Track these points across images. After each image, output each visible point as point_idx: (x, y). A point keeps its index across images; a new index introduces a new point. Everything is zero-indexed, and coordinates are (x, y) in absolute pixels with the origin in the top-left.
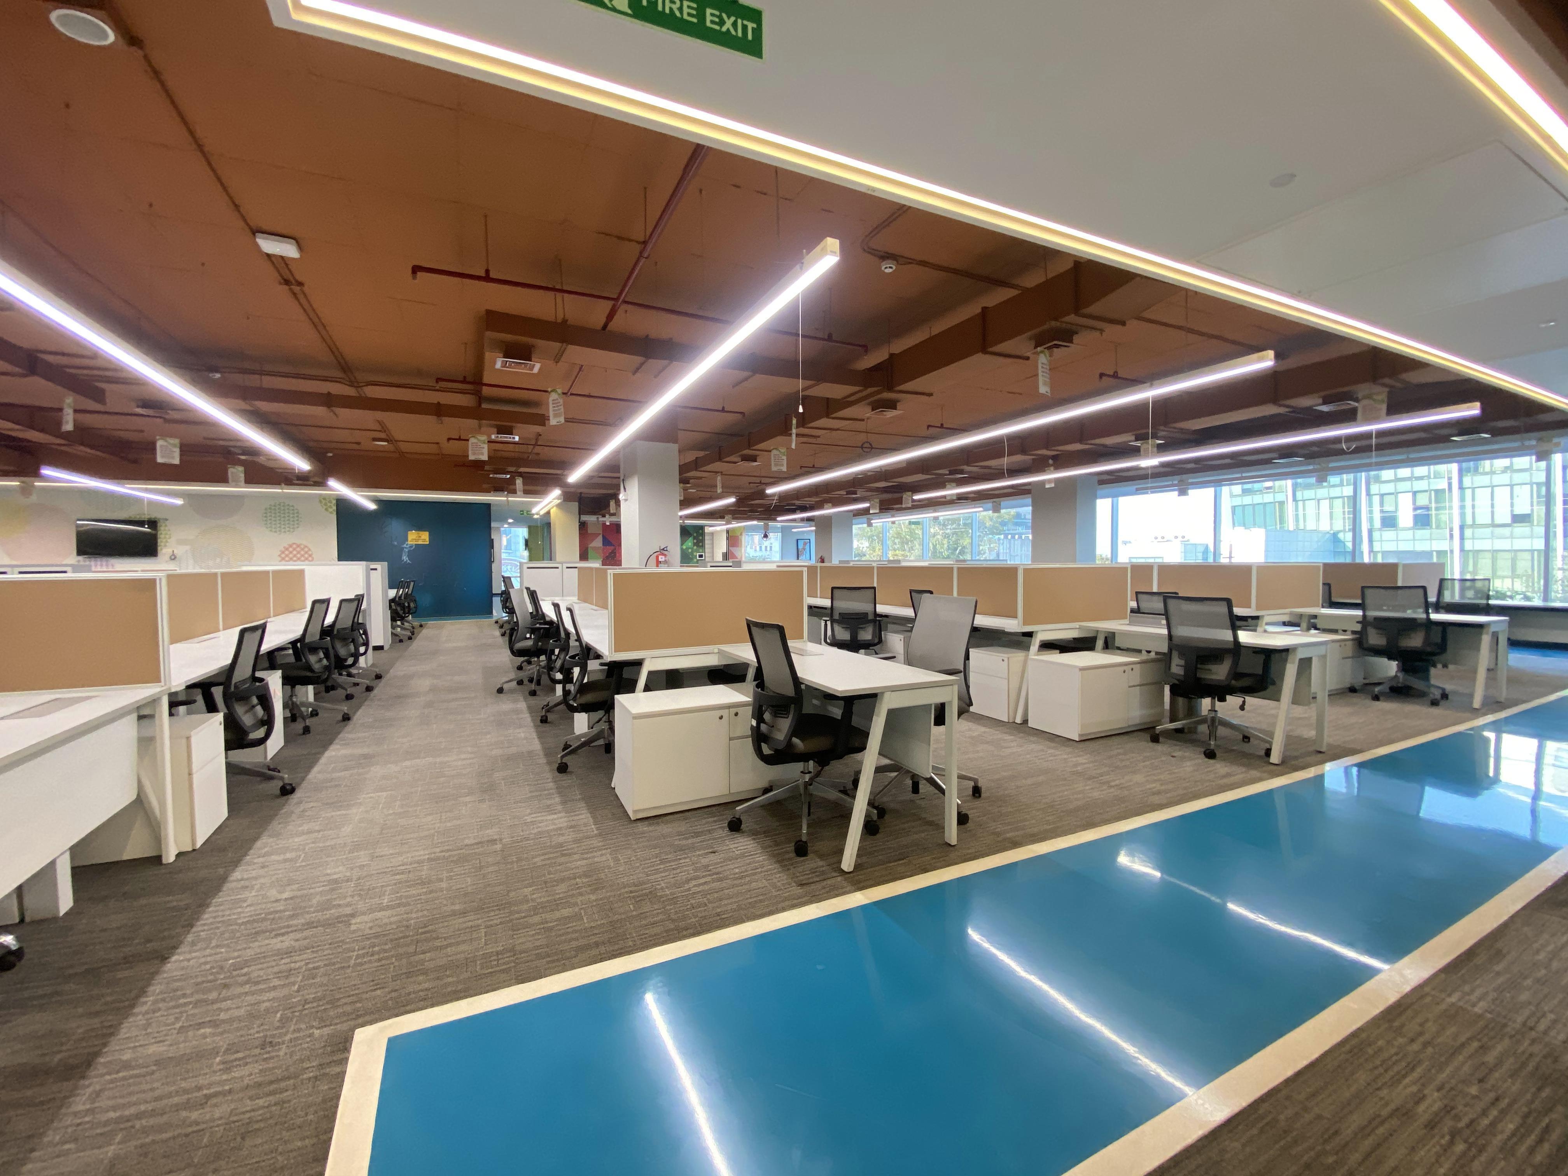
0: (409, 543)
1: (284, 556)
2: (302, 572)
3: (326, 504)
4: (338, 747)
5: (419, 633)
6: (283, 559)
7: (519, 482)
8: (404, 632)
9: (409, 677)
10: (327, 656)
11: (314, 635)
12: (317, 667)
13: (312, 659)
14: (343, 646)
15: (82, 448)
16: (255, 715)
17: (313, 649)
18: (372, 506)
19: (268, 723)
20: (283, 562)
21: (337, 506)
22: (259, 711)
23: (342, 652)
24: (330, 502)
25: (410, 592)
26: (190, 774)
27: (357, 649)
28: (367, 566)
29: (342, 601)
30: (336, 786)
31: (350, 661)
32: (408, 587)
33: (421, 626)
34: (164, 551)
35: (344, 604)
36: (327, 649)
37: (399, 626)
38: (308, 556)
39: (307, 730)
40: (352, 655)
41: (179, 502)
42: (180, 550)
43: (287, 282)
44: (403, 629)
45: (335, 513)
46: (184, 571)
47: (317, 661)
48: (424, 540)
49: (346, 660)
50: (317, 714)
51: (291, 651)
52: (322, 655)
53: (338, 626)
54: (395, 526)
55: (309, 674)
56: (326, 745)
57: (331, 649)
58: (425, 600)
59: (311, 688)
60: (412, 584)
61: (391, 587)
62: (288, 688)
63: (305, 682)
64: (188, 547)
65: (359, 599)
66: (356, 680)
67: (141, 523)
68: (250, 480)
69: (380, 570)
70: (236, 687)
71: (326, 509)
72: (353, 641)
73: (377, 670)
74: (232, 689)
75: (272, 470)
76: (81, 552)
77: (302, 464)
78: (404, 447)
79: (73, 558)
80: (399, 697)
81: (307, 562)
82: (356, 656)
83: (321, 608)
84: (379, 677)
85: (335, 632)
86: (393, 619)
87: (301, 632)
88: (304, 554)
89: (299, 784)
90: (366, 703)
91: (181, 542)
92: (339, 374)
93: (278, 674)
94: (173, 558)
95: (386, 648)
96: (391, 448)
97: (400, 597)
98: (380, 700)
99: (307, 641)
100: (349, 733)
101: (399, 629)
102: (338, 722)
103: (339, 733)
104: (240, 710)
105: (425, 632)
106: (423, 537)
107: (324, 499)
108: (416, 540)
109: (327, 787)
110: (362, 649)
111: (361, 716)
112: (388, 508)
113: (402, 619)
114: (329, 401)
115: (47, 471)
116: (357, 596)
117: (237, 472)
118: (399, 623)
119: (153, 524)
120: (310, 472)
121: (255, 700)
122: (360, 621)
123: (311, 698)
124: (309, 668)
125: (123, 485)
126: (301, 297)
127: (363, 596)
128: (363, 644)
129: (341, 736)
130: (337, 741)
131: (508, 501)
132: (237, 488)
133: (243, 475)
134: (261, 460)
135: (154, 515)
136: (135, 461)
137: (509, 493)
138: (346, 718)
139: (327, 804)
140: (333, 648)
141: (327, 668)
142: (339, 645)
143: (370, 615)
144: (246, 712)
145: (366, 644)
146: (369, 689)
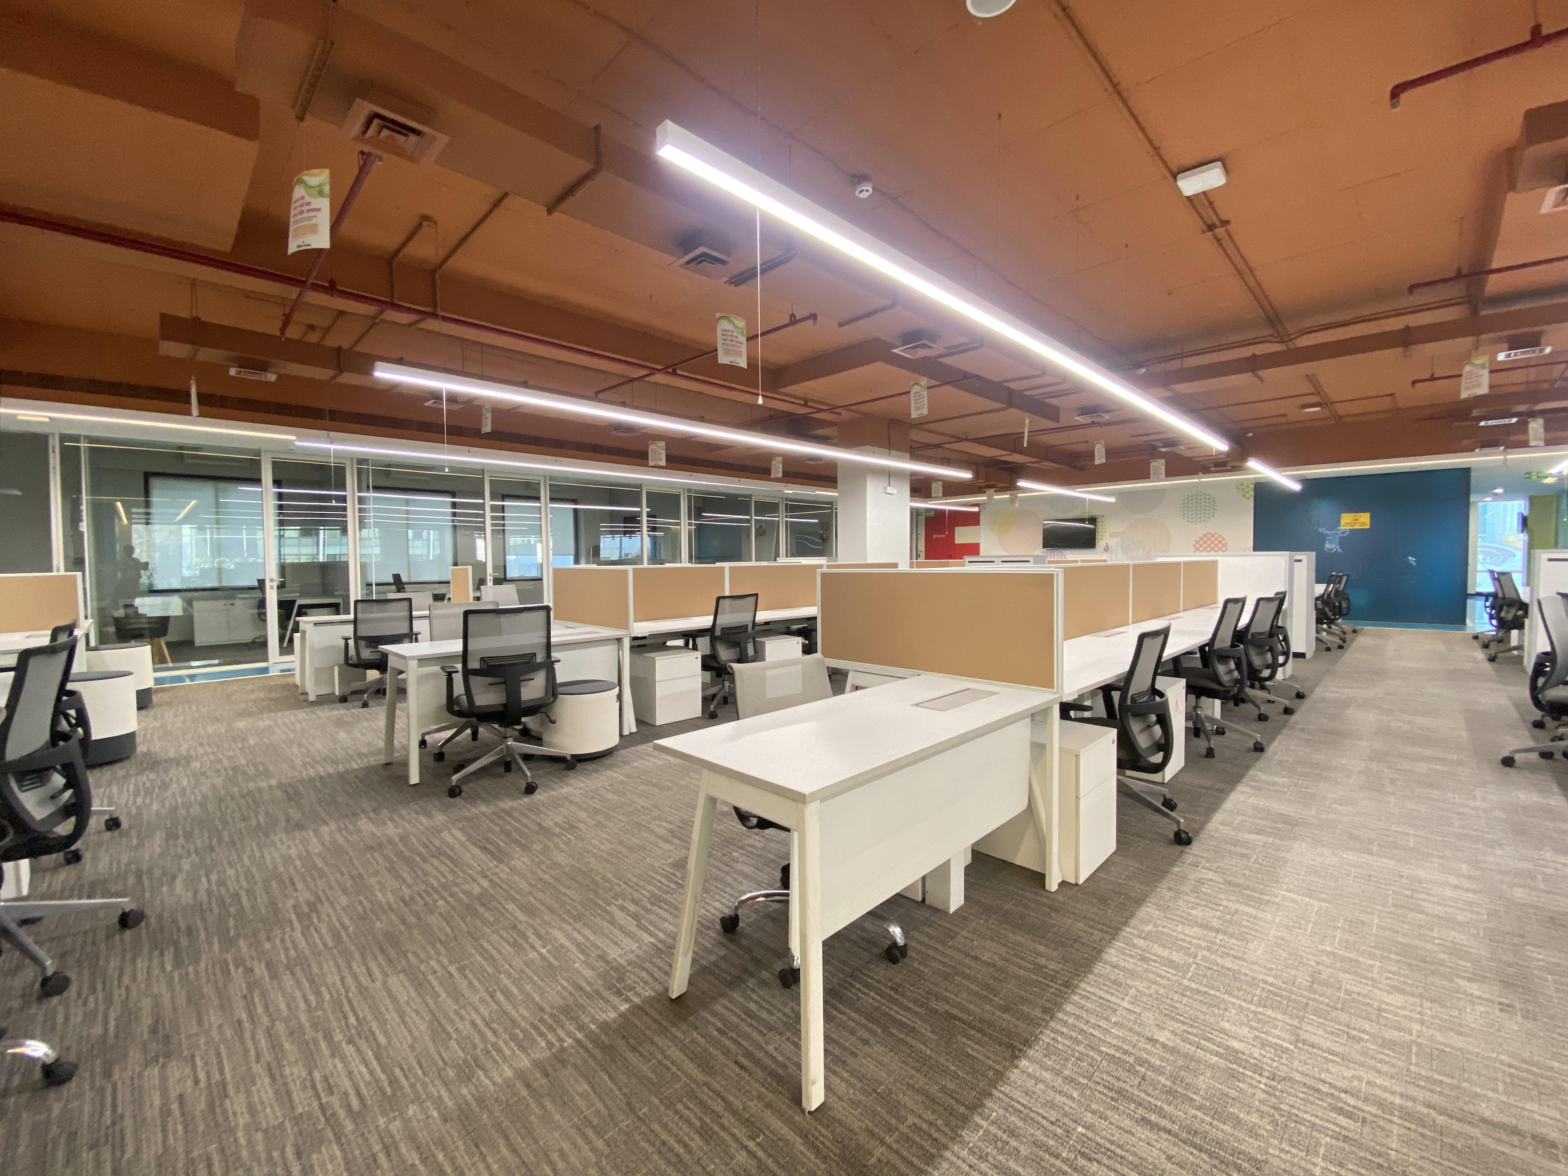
0: (1342, 528)
1: (1199, 547)
2: (1215, 563)
3: (1243, 490)
4: (1247, 789)
5: (1353, 640)
6: (1197, 549)
7: (1536, 426)
8: (1331, 638)
9: (1346, 704)
10: (1238, 667)
11: (1225, 641)
12: (1225, 678)
13: (1221, 669)
14: (1258, 654)
15: (1047, 463)
16: (1152, 736)
17: (1223, 657)
18: (1296, 487)
19: (1165, 746)
20: (1198, 553)
21: (1255, 489)
22: (1157, 730)
23: (1257, 661)
24: (1248, 487)
25: (1341, 588)
26: (1077, 798)
27: (1275, 658)
28: (1291, 557)
29: (1259, 600)
30: (1243, 856)
31: (1266, 673)
32: (1340, 582)
33: (1355, 631)
34: (1101, 543)
35: (1261, 603)
36: (1239, 659)
37: (1324, 630)
38: (1220, 545)
39: (1210, 753)
40: (1268, 667)
41: (1112, 500)
42: (1113, 542)
43: (1211, 227)
44: (1329, 633)
45: (1252, 499)
46: (1114, 562)
47: (1226, 672)
48: (1363, 524)
49: (1260, 671)
50: (1223, 733)
51: (1198, 655)
52: (1232, 665)
53: (1253, 630)
54: (1322, 509)
55: (1217, 687)
56: (1234, 780)
57: (1244, 659)
58: (1359, 598)
59: (1218, 703)
60: (1345, 578)
61: (1318, 581)
62: (1192, 697)
63: (1212, 694)
64: (1118, 539)
65: (1280, 599)
66: (1272, 697)
67: (1082, 520)
68: (1171, 473)
69: (1306, 561)
70: (1133, 700)
71: (1244, 496)
72: (1271, 650)
73: (1298, 686)
74: (1129, 703)
75: (1190, 459)
76: (1045, 546)
77: (1219, 445)
78: (1341, 409)
79: (1040, 551)
80: (1331, 733)
81: (1220, 553)
82: (1274, 667)
83: (1233, 608)
84: (1300, 696)
85: (1250, 637)
86: (1319, 621)
87: (1210, 636)
88: (1218, 544)
89: (1197, 832)
90: (1284, 731)
91: (1113, 535)
92: (1267, 332)
93: (1182, 683)
94: (1107, 549)
95: (1308, 656)
96: (1326, 413)
97: (1329, 595)
98: (1302, 730)
99: (1216, 647)
100: (1259, 773)
101: (1324, 634)
102: (1249, 750)
103: (1248, 768)
104: (1135, 727)
105: (1361, 640)
106: (1361, 520)
107: (1242, 484)
108: (1351, 524)
109: (1231, 852)
110: (1281, 659)
111: (1277, 748)
112: (1314, 487)
113: (1331, 622)
114: (1253, 364)
115: (1021, 483)
116: (1278, 594)
117: (1159, 465)
118: (1325, 626)
119: (1093, 520)
120: (1228, 454)
121: (1153, 718)
122: (1280, 624)
123: (1217, 714)
124: (1216, 679)
125: (1074, 490)
126: (1226, 241)
127: (1284, 594)
128: (1283, 653)
129: (1251, 773)
130: (1245, 780)
131: (1506, 460)
132: (1159, 483)
133: (1163, 468)
134: (1181, 450)
135: (1094, 513)
136: (1082, 469)
137: (1507, 447)
138: (1259, 748)
139: (1230, 883)
140: (1246, 654)
141: (1236, 681)
142: (1253, 653)
143: (1291, 616)
144: (1142, 731)
145: (1286, 654)
146: (1288, 711)
